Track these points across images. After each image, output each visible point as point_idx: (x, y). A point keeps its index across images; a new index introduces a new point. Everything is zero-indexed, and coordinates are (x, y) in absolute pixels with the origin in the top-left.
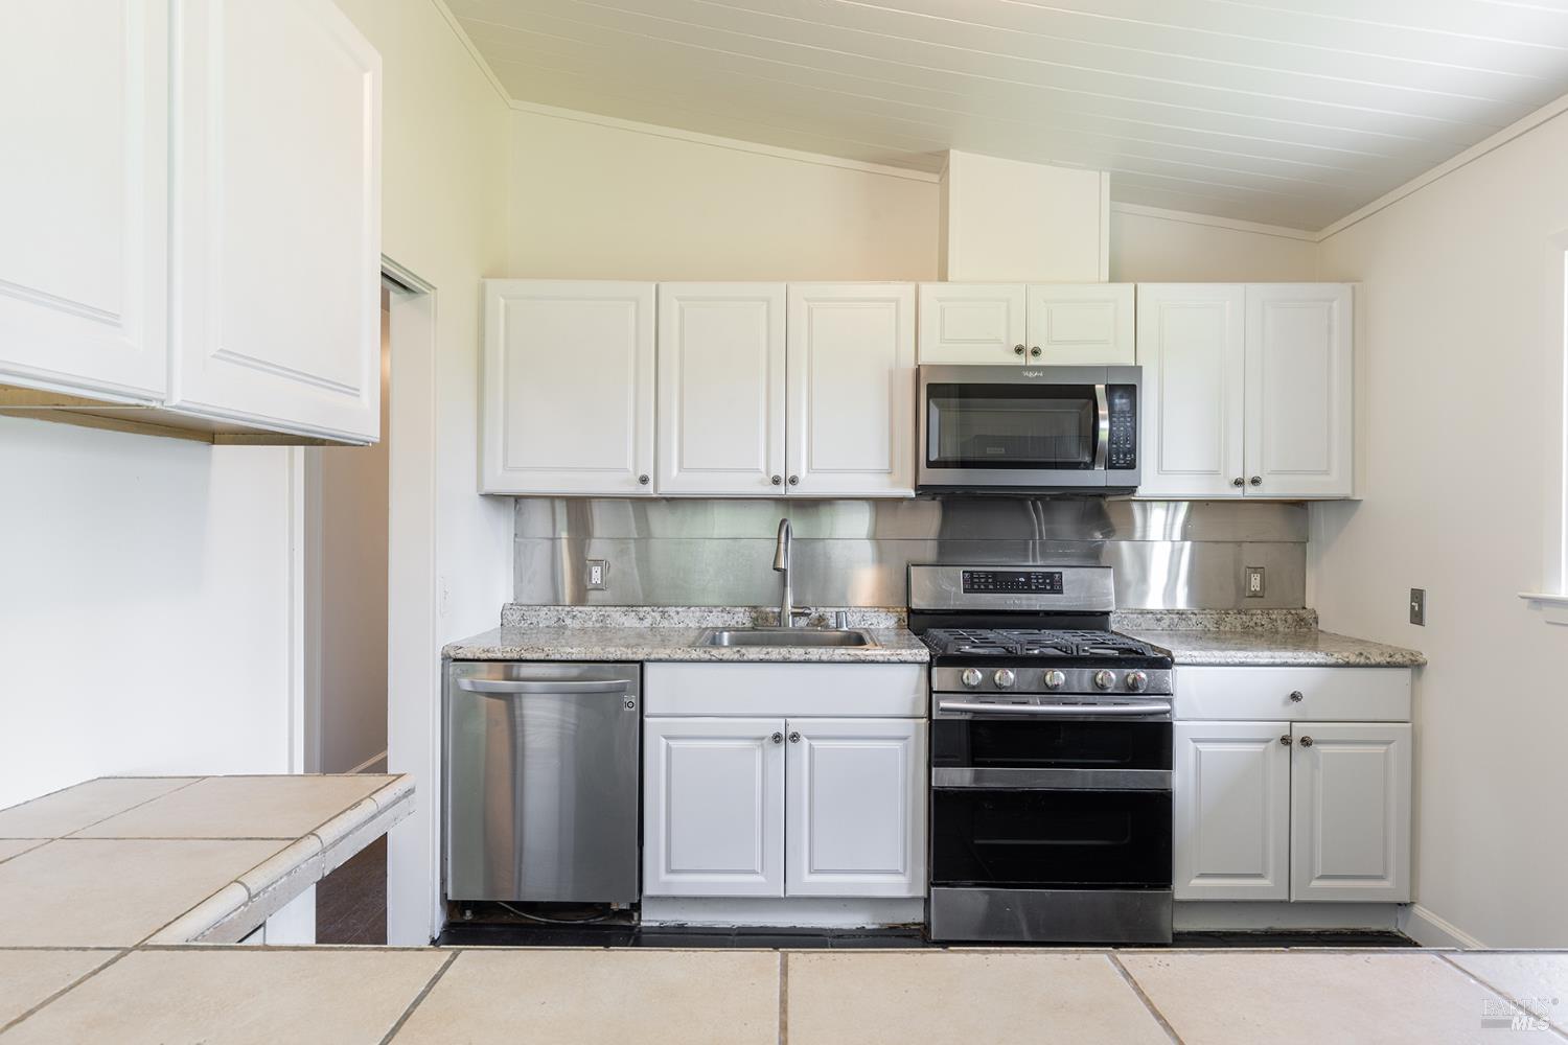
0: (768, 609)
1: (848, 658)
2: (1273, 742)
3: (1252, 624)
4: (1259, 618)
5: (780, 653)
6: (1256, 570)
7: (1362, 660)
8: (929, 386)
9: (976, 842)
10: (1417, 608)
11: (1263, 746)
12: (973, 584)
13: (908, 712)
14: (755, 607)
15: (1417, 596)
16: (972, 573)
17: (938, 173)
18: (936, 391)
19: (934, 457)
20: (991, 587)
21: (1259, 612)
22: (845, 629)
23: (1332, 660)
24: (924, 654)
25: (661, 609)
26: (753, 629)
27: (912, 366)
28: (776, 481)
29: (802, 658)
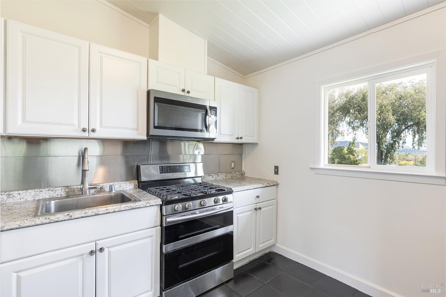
0: (75, 187)
1: (128, 208)
2: (253, 210)
3: (233, 176)
4: (234, 175)
5: (93, 212)
6: (233, 162)
7: (269, 185)
8: (155, 98)
9: (180, 267)
10: (276, 171)
11: (251, 212)
12: (163, 170)
13: (154, 226)
14: (67, 187)
15: (276, 168)
16: (162, 167)
17: (149, 24)
18: (157, 100)
19: (156, 125)
20: (169, 171)
21: (234, 173)
22: (114, 192)
23: (264, 186)
24: (159, 201)
25: (7, 193)
26: (67, 197)
27: (146, 90)
28: (84, 130)
29: (105, 212)
